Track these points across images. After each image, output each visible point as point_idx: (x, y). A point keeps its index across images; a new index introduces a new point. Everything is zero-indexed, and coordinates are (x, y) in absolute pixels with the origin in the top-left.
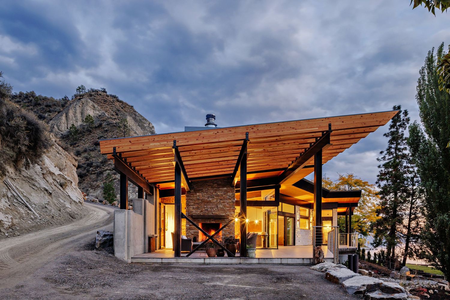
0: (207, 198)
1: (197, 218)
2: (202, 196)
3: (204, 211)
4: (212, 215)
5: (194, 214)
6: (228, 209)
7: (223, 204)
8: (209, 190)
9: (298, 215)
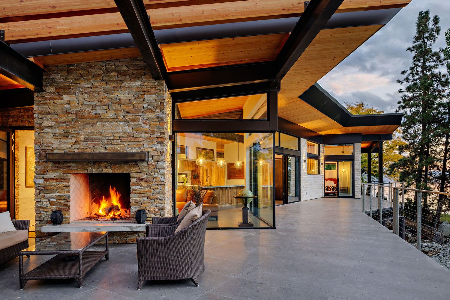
0: (91, 108)
1: (65, 162)
2: (78, 103)
3: (82, 143)
4: (104, 151)
5: (56, 151)
6: (147, 135)
7: (133, 123)
8: (97, 87)
9: (304, 153)
